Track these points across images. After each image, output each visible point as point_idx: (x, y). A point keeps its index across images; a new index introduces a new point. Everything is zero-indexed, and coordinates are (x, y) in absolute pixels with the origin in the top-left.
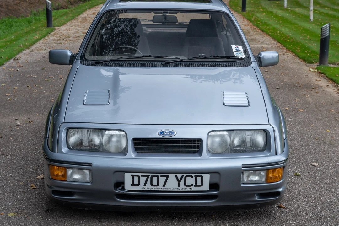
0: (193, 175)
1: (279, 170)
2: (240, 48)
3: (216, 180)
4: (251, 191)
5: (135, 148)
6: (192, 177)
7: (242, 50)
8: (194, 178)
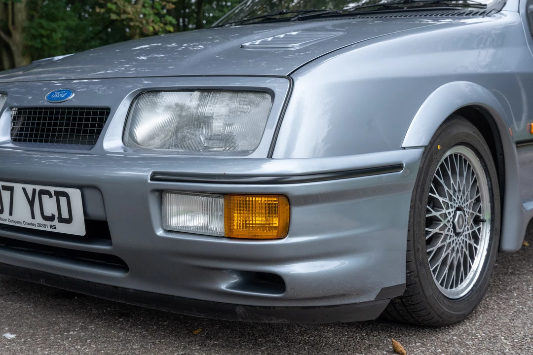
0: (52, 189)
3: (97, 213)
8: (54, 197)
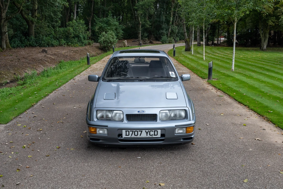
0: (153, 130)
1: (192, 128)
2: (173, 73)
3: (163, 133)
4: (179, 137)
5: (127, 118)
6: (153, 131)
7: (174, 74)
8: (154, 132)
